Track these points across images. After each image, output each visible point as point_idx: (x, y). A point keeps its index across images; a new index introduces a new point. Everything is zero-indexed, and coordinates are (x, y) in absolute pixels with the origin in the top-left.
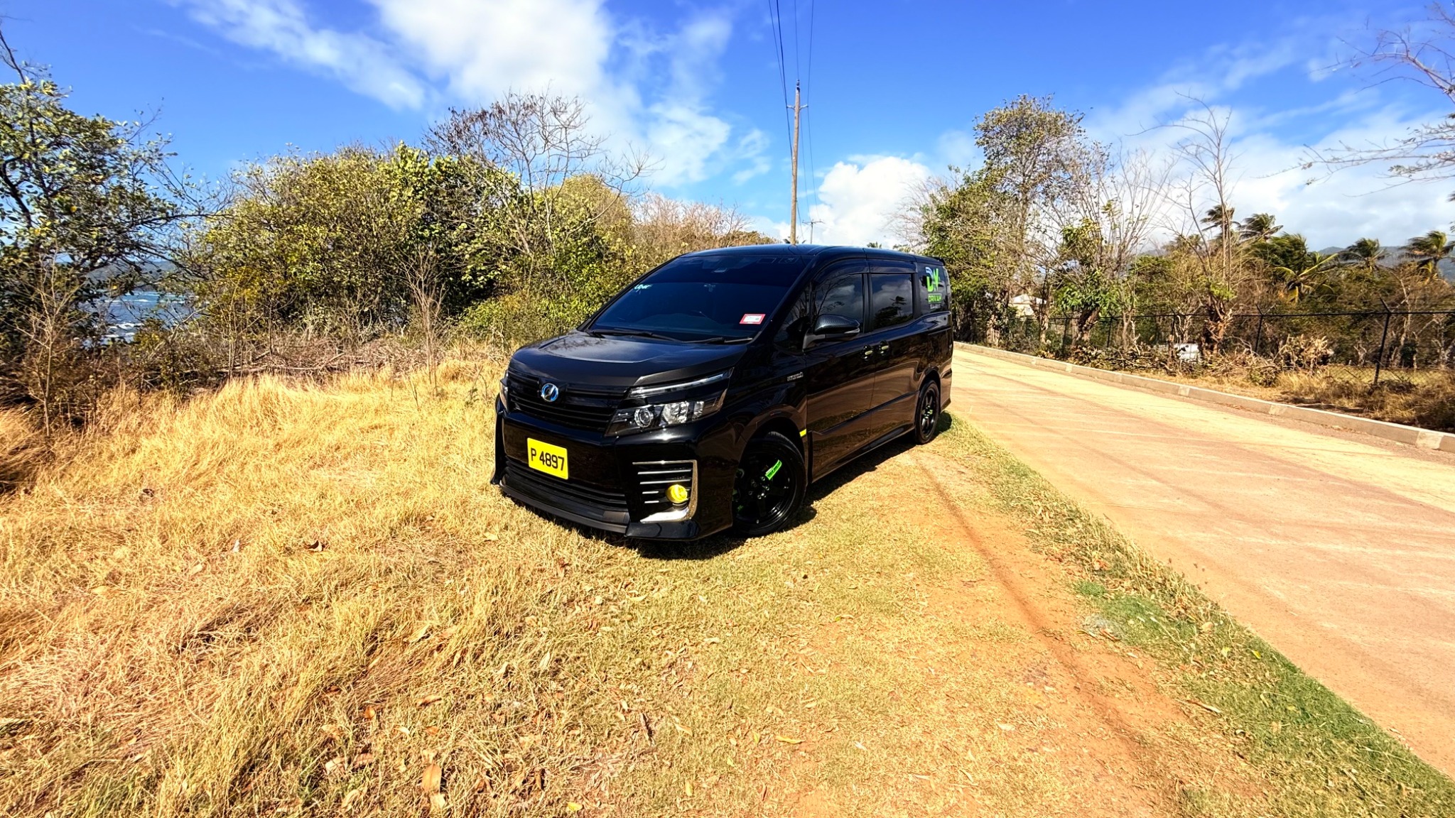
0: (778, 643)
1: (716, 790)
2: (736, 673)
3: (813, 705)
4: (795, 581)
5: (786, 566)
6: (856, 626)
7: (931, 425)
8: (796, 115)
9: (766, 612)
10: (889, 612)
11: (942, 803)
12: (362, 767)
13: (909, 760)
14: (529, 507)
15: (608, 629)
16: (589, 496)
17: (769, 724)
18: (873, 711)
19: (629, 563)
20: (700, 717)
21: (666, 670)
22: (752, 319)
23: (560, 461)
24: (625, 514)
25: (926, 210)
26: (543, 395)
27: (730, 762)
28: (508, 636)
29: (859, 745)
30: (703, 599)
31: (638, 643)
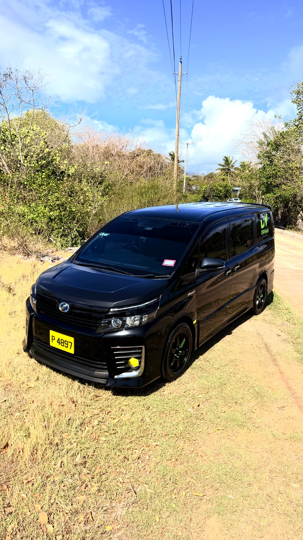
0: (188, 444)
1: (169, 519)
2: (170, 461)
3: (207, 477)
4: (193, 408)
5: (188, 399)
6: (226, 435)
7: (262, 303)
8: (179, 79)
9: (181, 427)
10: (242, 426)
11: (267, 521)
12: (11, 513)
13: (253, 503)
14: (47, 366)
15: (104, 439)
16: (85, 363)
17: (189, 486)
18: (236, 479)
19: (107, 399)
20: (157, 484)
21: (136, 461)
22: (169, 263)
23: (69, 344)
24: (106, 373)
25: (261, 144)
26: (60, 309)
27: (174, 506)
28: (57, 445)
29: (230, 496)
30: (148, 420)
31: (121, 447)
